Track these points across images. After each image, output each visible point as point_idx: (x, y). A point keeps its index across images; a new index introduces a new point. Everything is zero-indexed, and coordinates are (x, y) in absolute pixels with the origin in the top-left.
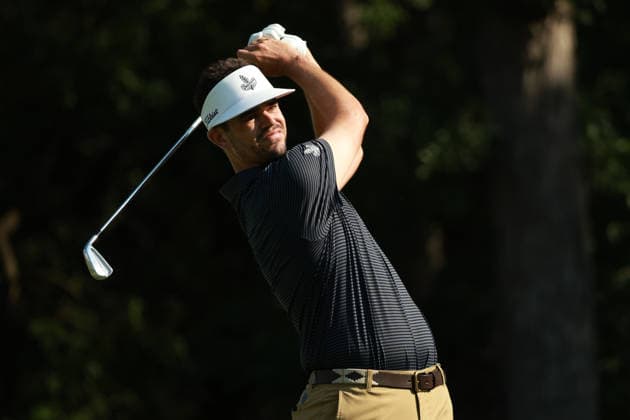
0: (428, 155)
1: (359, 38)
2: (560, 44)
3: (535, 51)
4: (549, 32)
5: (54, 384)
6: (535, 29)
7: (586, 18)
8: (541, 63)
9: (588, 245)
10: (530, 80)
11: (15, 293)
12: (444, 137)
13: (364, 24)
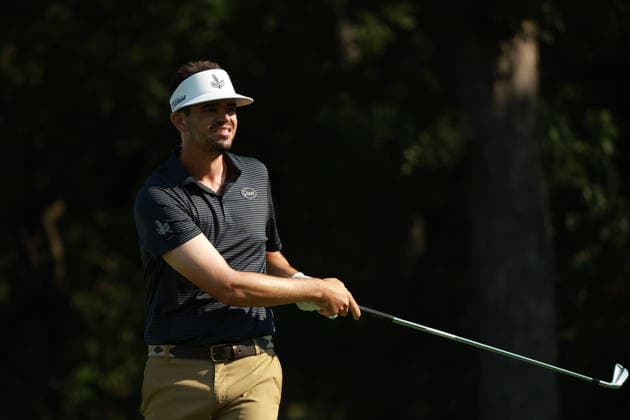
0: (411, 154)
1: (353, 54)
2: (526, 61)
3: (504, 66)
4: (515, 49)
5: (92, 347)
6: (504, 47)
7: (548, 37)
8: (509, 76)
9: (550, 231)
10: (500, 90)
11: (60, 272)
12: (425, 138)
13: (357, 42)
